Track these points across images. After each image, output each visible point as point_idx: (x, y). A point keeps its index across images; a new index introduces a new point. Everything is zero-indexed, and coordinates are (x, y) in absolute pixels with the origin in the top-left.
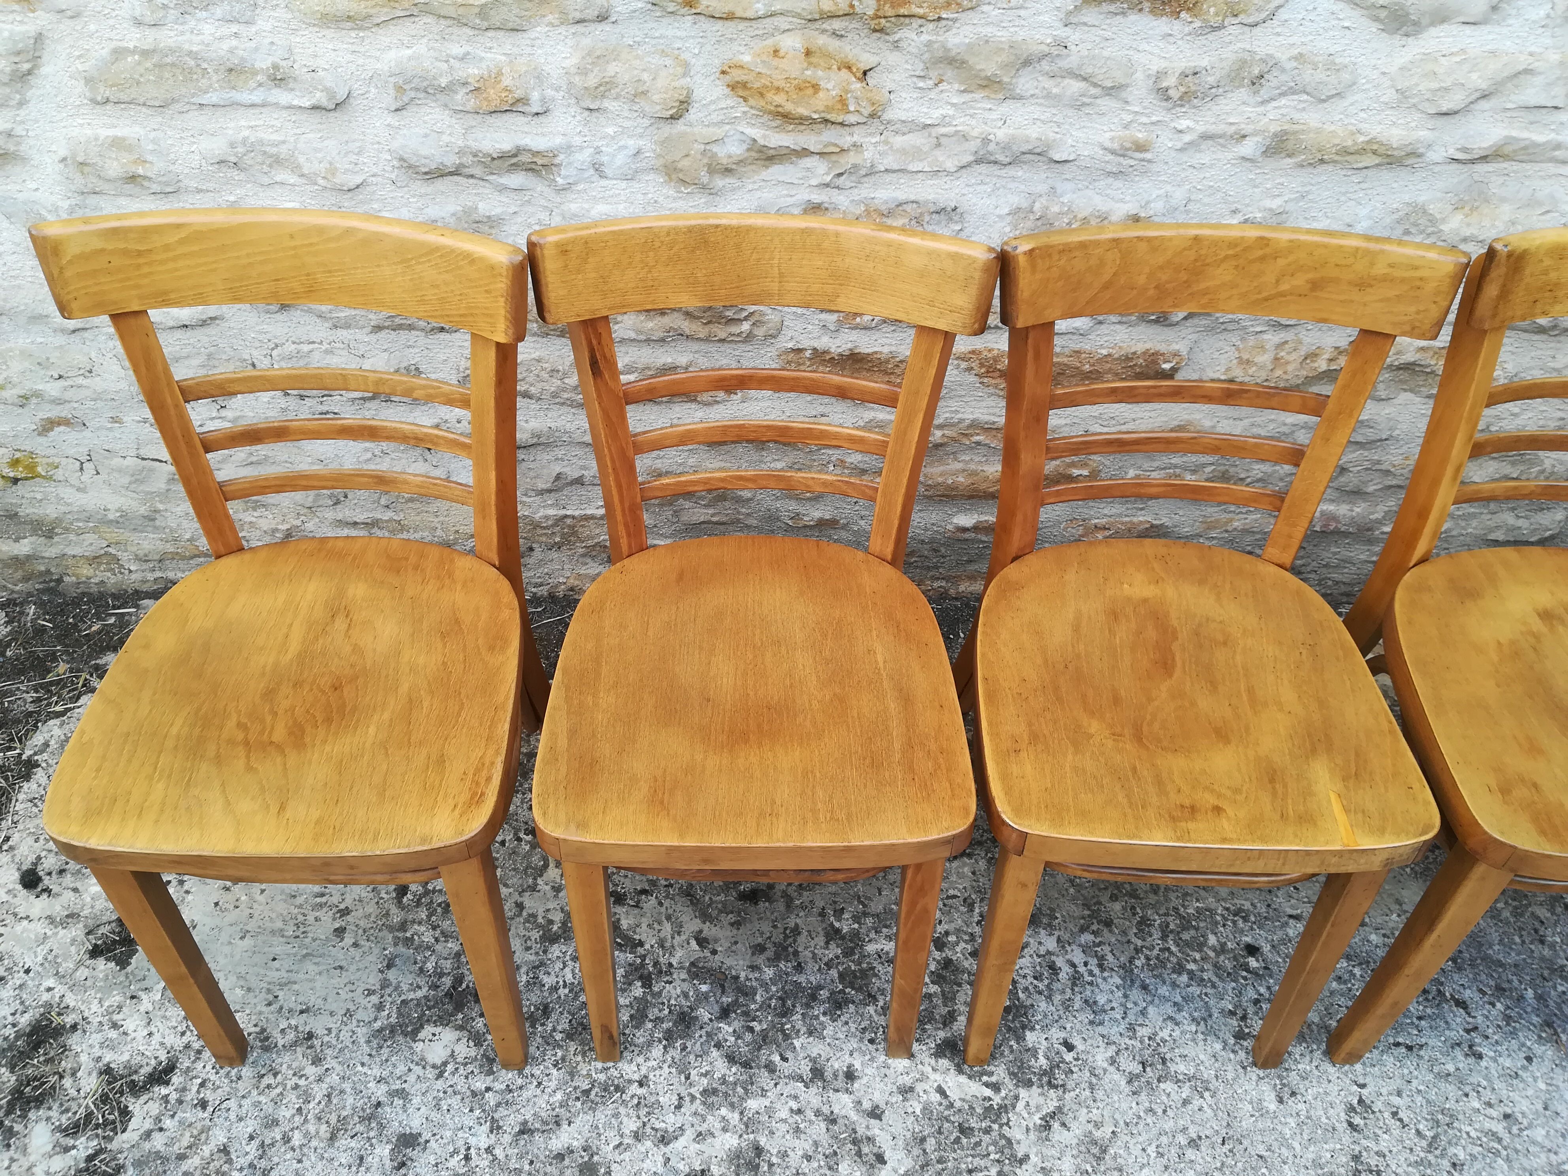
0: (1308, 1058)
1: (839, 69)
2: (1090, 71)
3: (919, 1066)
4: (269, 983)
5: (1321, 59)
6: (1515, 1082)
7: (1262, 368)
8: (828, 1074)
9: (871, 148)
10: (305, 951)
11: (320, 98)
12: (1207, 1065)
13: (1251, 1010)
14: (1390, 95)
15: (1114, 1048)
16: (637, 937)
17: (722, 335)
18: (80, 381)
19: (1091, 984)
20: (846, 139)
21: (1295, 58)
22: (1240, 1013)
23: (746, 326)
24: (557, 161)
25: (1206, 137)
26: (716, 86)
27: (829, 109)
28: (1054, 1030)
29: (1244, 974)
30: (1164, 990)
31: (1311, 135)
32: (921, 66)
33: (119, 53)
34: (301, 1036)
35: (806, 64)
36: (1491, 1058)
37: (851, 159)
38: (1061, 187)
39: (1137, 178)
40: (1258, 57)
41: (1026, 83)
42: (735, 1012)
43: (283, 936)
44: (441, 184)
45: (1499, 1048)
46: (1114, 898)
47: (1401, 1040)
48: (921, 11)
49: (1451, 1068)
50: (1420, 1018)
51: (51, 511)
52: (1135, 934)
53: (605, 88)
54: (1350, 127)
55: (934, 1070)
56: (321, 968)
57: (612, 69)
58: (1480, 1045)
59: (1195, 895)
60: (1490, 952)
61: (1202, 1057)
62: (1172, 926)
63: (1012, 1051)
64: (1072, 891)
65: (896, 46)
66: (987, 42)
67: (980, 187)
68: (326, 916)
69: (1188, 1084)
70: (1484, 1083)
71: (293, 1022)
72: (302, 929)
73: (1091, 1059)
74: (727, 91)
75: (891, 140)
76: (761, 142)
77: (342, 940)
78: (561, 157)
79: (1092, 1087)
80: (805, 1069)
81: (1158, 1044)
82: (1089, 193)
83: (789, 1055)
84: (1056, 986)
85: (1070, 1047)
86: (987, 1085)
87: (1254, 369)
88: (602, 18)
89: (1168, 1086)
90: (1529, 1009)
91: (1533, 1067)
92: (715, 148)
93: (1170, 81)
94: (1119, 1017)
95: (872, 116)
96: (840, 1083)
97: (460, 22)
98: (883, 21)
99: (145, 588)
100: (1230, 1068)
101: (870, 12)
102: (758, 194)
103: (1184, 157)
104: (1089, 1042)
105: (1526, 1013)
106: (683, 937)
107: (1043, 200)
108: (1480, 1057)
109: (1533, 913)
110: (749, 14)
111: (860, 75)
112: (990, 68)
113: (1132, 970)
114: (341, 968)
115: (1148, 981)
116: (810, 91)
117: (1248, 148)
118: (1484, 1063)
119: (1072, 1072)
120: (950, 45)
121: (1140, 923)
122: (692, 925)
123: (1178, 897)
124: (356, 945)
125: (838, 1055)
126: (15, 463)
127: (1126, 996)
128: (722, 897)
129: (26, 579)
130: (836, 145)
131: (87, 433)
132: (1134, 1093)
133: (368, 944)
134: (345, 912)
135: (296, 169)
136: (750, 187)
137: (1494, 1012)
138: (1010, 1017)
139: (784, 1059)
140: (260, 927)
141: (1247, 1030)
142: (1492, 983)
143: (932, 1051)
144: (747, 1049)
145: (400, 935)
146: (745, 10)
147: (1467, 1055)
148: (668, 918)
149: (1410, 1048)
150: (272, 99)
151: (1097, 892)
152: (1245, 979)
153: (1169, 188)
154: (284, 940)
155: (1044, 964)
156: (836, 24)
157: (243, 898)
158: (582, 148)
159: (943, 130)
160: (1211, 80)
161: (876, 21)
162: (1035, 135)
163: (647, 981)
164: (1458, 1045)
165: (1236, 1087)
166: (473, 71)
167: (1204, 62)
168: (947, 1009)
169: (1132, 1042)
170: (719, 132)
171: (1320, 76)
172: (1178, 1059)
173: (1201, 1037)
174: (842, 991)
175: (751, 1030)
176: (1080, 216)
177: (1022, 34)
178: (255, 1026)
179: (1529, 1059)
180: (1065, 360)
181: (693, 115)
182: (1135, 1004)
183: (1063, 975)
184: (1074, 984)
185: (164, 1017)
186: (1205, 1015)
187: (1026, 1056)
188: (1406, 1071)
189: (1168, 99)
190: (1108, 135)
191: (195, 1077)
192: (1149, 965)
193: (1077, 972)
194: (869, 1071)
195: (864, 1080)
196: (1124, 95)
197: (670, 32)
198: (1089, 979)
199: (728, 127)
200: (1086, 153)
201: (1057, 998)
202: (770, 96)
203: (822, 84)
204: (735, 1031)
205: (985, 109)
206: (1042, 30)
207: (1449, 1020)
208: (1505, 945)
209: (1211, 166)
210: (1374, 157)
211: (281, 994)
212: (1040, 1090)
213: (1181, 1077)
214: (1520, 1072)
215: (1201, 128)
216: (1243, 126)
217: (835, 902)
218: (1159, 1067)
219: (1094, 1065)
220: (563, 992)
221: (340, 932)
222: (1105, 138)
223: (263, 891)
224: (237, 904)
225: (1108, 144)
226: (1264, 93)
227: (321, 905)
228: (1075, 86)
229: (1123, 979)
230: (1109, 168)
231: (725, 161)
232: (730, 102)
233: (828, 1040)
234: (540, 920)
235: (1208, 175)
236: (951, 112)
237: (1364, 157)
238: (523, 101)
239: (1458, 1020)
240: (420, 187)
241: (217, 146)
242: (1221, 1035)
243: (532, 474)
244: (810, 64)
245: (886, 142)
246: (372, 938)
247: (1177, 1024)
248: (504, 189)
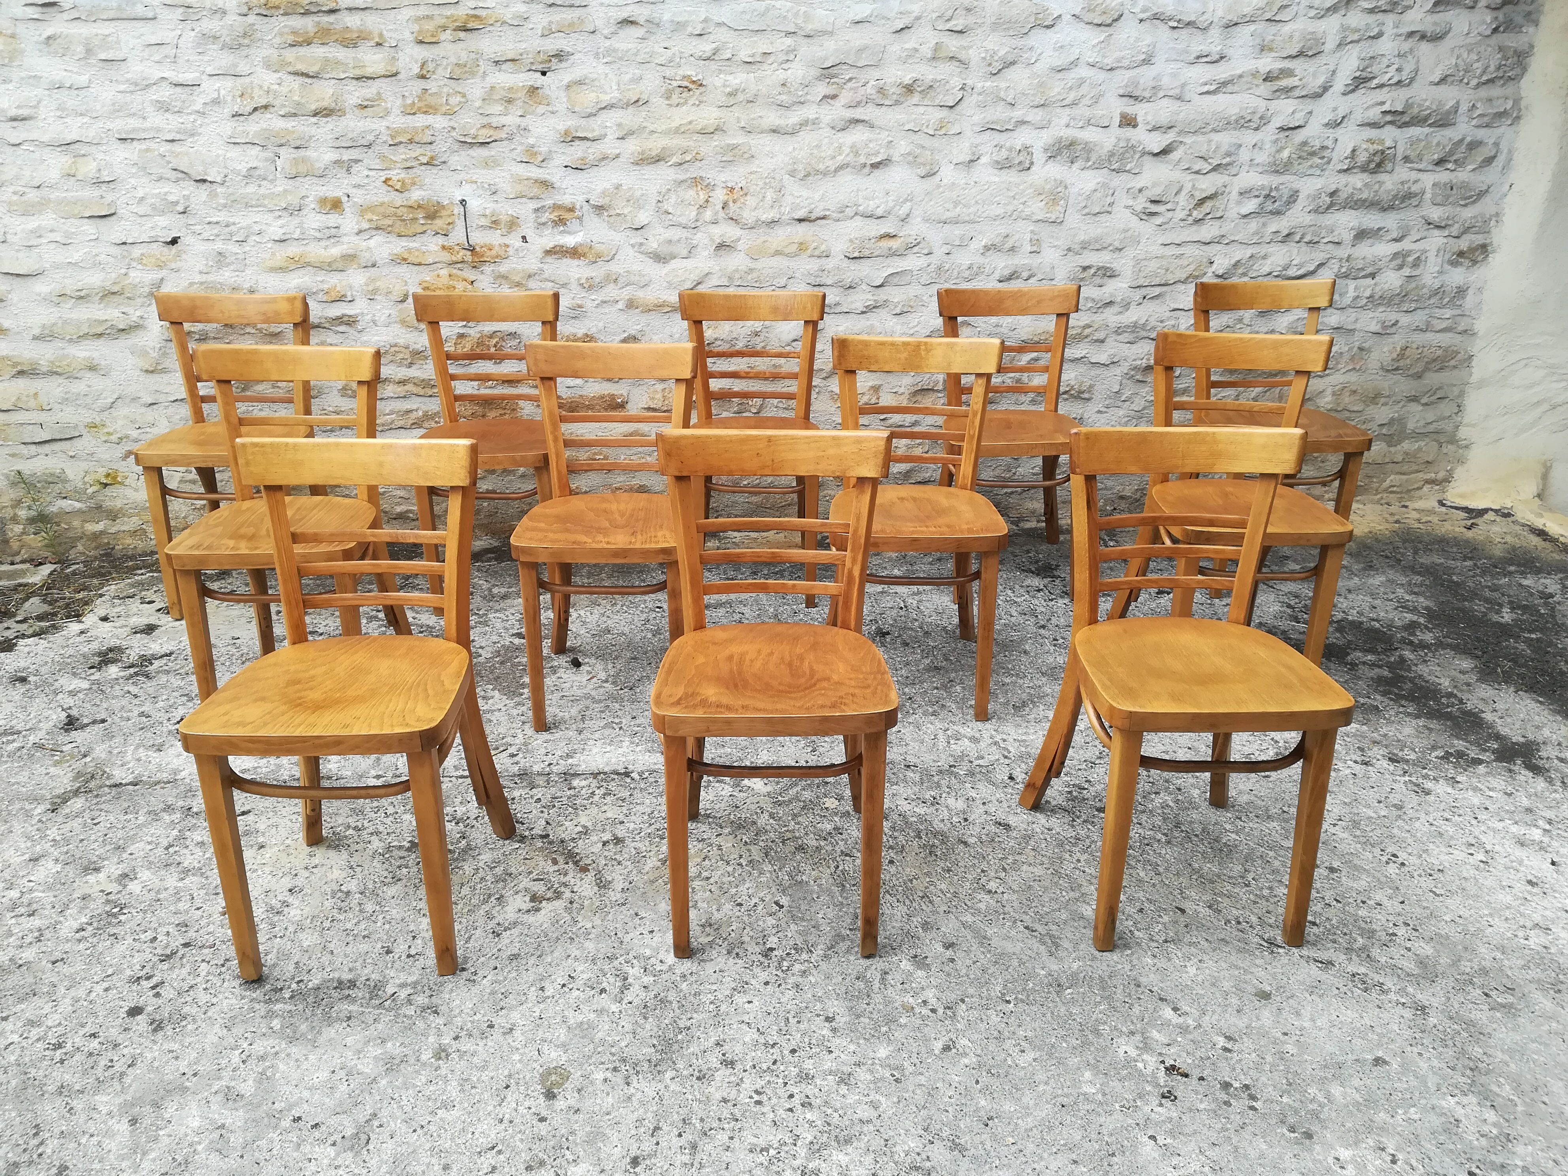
1: (462, 281)
2: (553, 278)
5: (636, 273)
21: (626, 273)
24: (358, 320)
25: (604, 302)
31: (642, 300)
40: (613, 272)
41: (531, 284)
48: (488, 260)
51: (119, 504)
53: (375, 291)
57: (378, 284)
65: (482, 272)
66: (514, 270)
74: (422, 291)
78: (360, 318)
88: (374, 266)
93: (584, 282)
97: (321, 269)
98: (475, 264)
101: (470, 261)
103: (597, 310)
110: (427, 263)
111: (469, 283)
112: (517, 279)
116: (452, 289)
117: (620, 305)
120: (501, 272)
126: (108, 475)
129: (96, 548)
146: (425, 262)
156: (459, 266)
158: (367, 314)
160: (598, 281)
161: (473, 264)
166: (326, 287)
167: (594, 275)
171: (637, 279)
177: (526, 267)
181: (409, 301)
189: (585, 289)
196: (568, 287)
197: (398, 270)
203: (456, 287)
206: (533, 265)
209: (609, 313)
210: (668, 307)
215: (600, 299)
216: (615, 297)
226: (620, 285)
228: (550, 284)
230: (570, 315)
235: (609, 317)
238: (344, 296)
244: (451, 280)
248: (337, 332)
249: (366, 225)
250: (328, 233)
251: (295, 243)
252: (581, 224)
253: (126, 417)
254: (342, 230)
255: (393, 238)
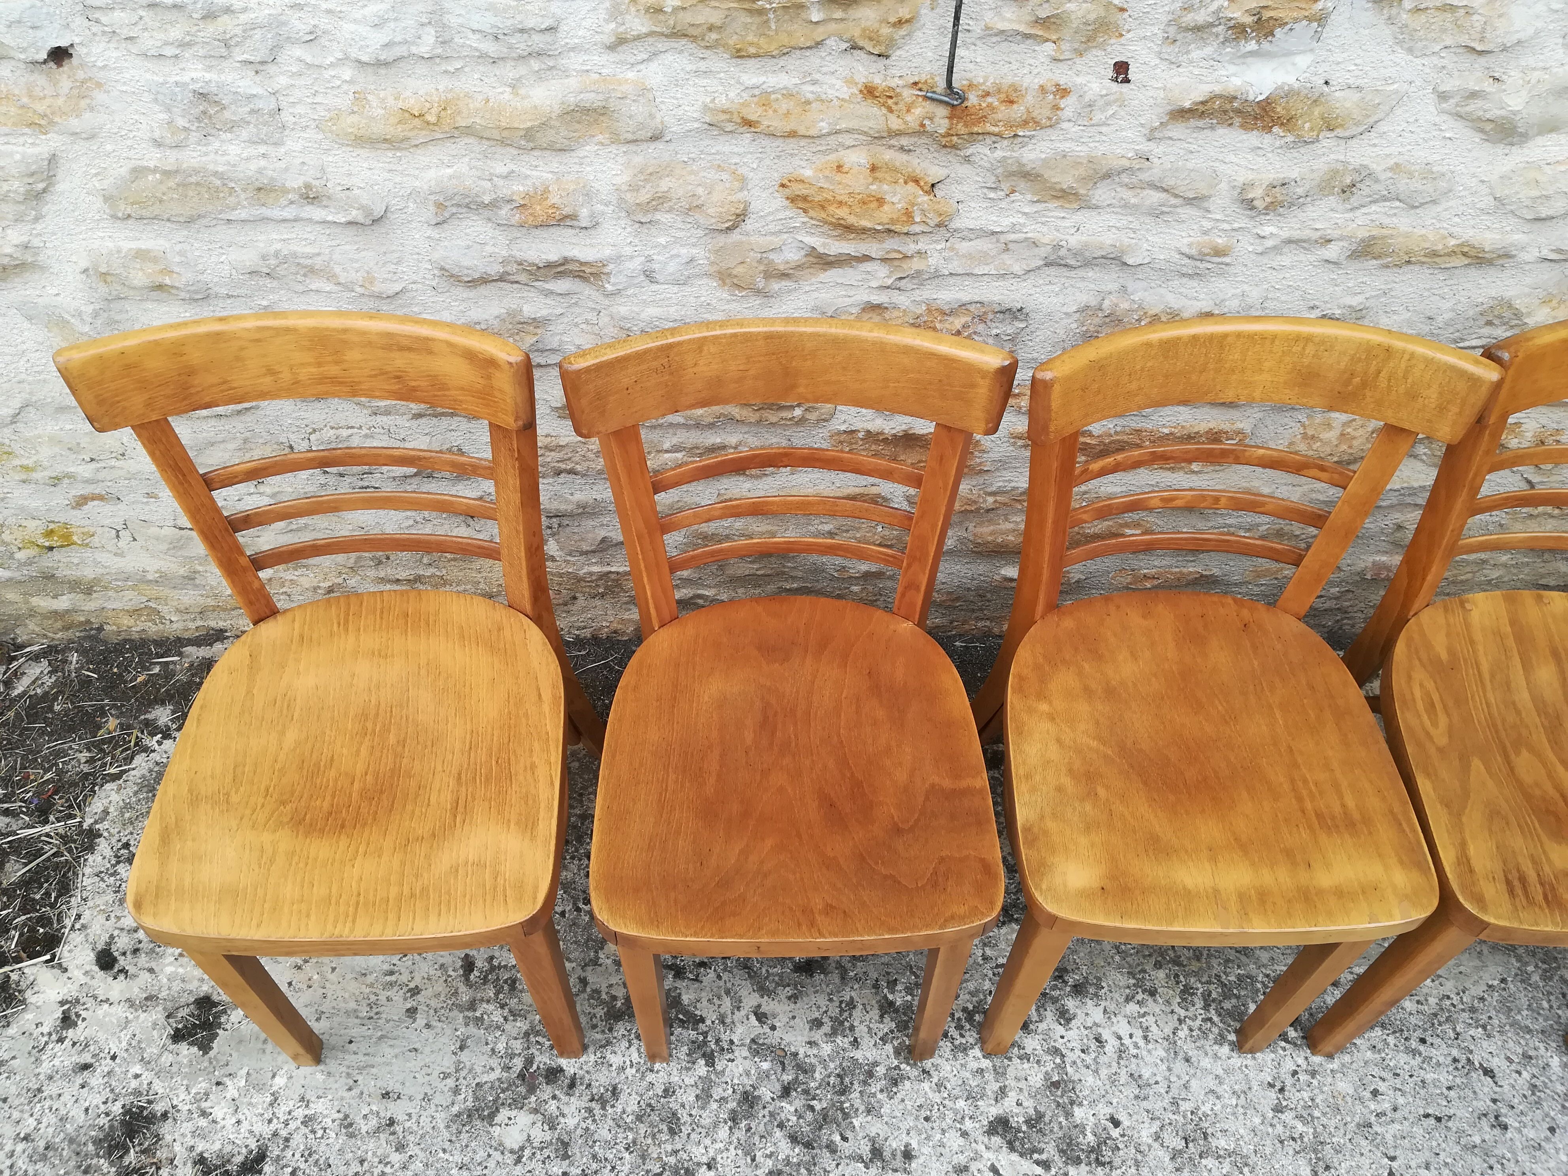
0: (1342, 1131)
1: (906, 183)
2: (1172, 183)
3: (974, 1145)
4: (348, 1067)
5: (1418, 167)
6: (1538, 1153)
7: (1325, 443)
8: (887, 1154)
9: (936, 254)
10: (380, 1033)
11: (355, 214)
12: (1247, 1139)
13: (1289, 1081)
14: (1487, 202)
15: (1158, 1123)
16: (698, 1013)
17: (774, 419)
18: (113, 462)
19: (1136, 1056)
20: (911, 248)
21: (1391, 169)
22: (1278, 1085)
23: (798, 412)
24: (606, 270)
25: (1289, 241)
26: (775, 198)
27: (893, 221)
28: (1101, 1105)
29: (1283, 1044)
30: (1206, 1063)
31: (1401, 239)
32: (993, 179)
33: (138, 172)
34: (383, 1122)
35: (871, 179)
36: (1516, 1128)
37: (916, 264)
38: (1131, 285)
39: (1213, 279)
40: (1351, 167)
41: (1102, 194)
42: (796, 1090)
43: (357, 1017)
44: (483, 290)
45: (1524, 1119)
46: (1158, 966)
47: (1430, 1111)
48: (996, 130)
49: (1477, 1139)
50: (1449, 1088)
51: (89, 573)
52: (1179, 1004)
53: (659, 201)
54: (1442, 231)
55: (987, 1148)
56: (397, 1051)
57: (665, 184)
58: (1506, 1116)
59: (1237, 961)
60: (1519, 1017)
61: (1242, 1131)
62: (1214, 995)
63: (1061, 1128)
64: (1117, 958)
65: (967, 159)
66: (1065, 156)
67: (1046, 288)
68: (397, 996)
69: (1228, 1160)
70: (1509, 1155)
71: (374, 1108)
72: (375, 1010)
73: (1136, 1135)
74: (787, 203)
75: (956, 246)
76: (821, 250)
77: (415, 1020)
78: (611, 266)
79: (1137, 1164)
80: (865, 1150)
81: (1201, 1119)
82: (1162, 291)
83: (849, 1134)
84: (1103, 1059)
85: (1116, 1123)
86: (1038, 1163)
87: (1319, 444)
88: (655, 138)
89: (1209, 1162)
90: (1554, 1078)
91: (1556, 1139)
92: (772, 256)
93: (1256, 193)
94: (1163, 1091)
95: (938, 226)
96: (898, 1162)
97: (503, 143)
98: (955, 138)
99: (186, 635)
100: (1268, 1142)
101: (942, 131)
102: (815, 295)
103: (1264, 260)
104: (1135, 1117)
105: (1551, 1081)
106: (743, 1013)
107: (1113, 298)
108: (1505, 1127)
109: (1561, 977)
110: (812, 132)
111: (927, 188)
112: (1067, 181)
113: (1175, 1042)
114: (416, 1050)
115: (1190, 1054)
116: (874, 205)
117: (1334, 251)
118: (1509, 1135)
119: (1118, 1149)
120: (1024, 161)
121: (1183, 992)
122: (751, 999)
123: (1220, 964)
124: (428, 1026)
125: (896, 1134)
126: (49, 533)
127: (1169, 1069)
128: (778, 970)
129: (66, 629)
130: (899, 252)
131: (121, 506)
132: (1177, 1170)
133: (440, 1024)
134: (415, 991)
135: (331, 277)
136: (807, 288)
137: (1520, 1081)
138: (1059, 1093)
139: (845, 1139)
140: (334, 1008)
141: (1284, 1103)
142: (1520, 1051)
143: (985, 1129)
144: (808, 1128)
145: (470, 1014)
146: (807, 128)
147: (1493, 1126)
148: (728, 992)
149: (1439, 1119)
150: (303, 215)
151: (1142, 960)
152: (1284, 1049)
153: (1245, 287)
154: (358, 1021)
155: (1091, 1036)
156: (904, 141)
157: (316, 977)
158: (632, 257)
159: (1012, 237)
160: (1300, 191)
161: (948, 139)
162: (1109, 242)
163: (710, 1059)
164: (1485, 1115)
165: (1273, 1162)
166: (518, 188)
167: (1294, 174)
168: (998, 1085)
169: (1176, 1117)
170: (776, 241)
171: (1416, 184)
172: (1219, 1134)
173: (1241, 1110)
174: (897, 1068)
175: (812, 1108)
176: (1151, 313)
177: (1103, 149)
178: (339, 1112)
179: (1552, 1130)
180: (1125, 438)
181: (749, 225)
182: (1179, 1077)
183: (1109, 1048)
184: (1120, 1057)
185: (250, 1104)
186: (1245, 1088)
187: (1075, 1132)
188: (1434, 1144)
189: (1253, 208)
190: (1186, 241)
191: (286, 1166)
192: (1191, 1036)
193: (1122, 1044)
194: (926, 1150)
195: (921, 1160)
196: (1206, 205)
197: (727, 149)
198: (1134, 1051)
199: (785, 236)
200: (1162, 257)
201: (1104, 1072)
202: (832, 209)
203: (888, 198)
204: (796, 1110)
205: (1057, 218)
206: (1124, 145)
207: (1477, 1090)
208: (1533, 1010)
209: (1292, 267)
210: (1463, 258)
211: (360, 1078)
212: (1088, 1168)
213: (1221, 1153)
214: (1543, 1144)
215: (1285, 234)
216: (1329, 231)
217: (888, 973)
218: (1201, 1142)
219: (1139, 1141)
220: (630, 1072)
221: (412, 1012)
222: (1183, 244)
223: (334, 969)
224: (310, 983)
225: (1186, 250)
226: (1355, 201)
227: (391, 984)
228: (1155, 197)
229: (1167, 1051)
230: (1185, 270)
231: (782, 267)
232: (789, 213)
233: (886, 1119)
234: (604, 996)
235: (1288, 275)
236: (1022, 221)
237: (1452, 259)
238: (571, 216)
239: (1486, 1090)
240: (462, 292)
241: (249, 258)
242: (1260, 1109)
243: (576, 537)
244: (875, 179)
245: (952, 249)
246: (444, 1019)
247: (1218, 1098)
248: (550, 293)
249: (638, 24)
250: (520, 43)
251: (422, 69)
252: (1317, 37)
253: (54, 440)
254: (563, 38)
255: (719, 62)
